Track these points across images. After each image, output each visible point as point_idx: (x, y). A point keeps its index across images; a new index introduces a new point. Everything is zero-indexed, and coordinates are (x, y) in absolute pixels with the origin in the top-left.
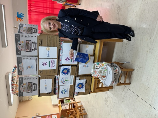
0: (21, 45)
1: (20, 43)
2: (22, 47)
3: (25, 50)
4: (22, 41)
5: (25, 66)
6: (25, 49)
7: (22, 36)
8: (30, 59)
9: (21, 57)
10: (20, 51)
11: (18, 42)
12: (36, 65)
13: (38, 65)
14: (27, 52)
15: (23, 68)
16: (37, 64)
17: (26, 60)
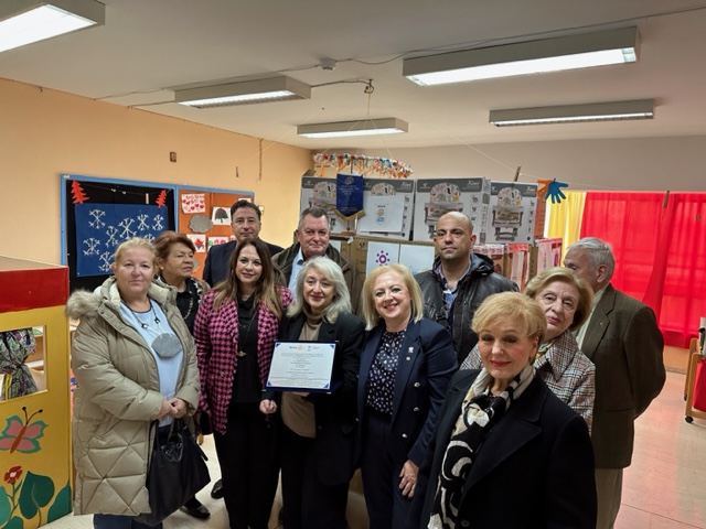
0: (446, 194)
1: (455, 191)
2: (442, 197)
3: (431, 203)
4: (460, 198)
5: (385, 199)
6: (436, 206)
7: (475, 199)
8: (404, 217)
9: (411, 191)
10: (429, 191)
11: (456, 187)
12: (386, 233)
13: (384, 238)
14: (426, 209)
15: (380, 194)
16: (390, 237)
17: (403, 204)
